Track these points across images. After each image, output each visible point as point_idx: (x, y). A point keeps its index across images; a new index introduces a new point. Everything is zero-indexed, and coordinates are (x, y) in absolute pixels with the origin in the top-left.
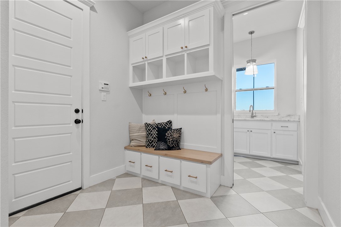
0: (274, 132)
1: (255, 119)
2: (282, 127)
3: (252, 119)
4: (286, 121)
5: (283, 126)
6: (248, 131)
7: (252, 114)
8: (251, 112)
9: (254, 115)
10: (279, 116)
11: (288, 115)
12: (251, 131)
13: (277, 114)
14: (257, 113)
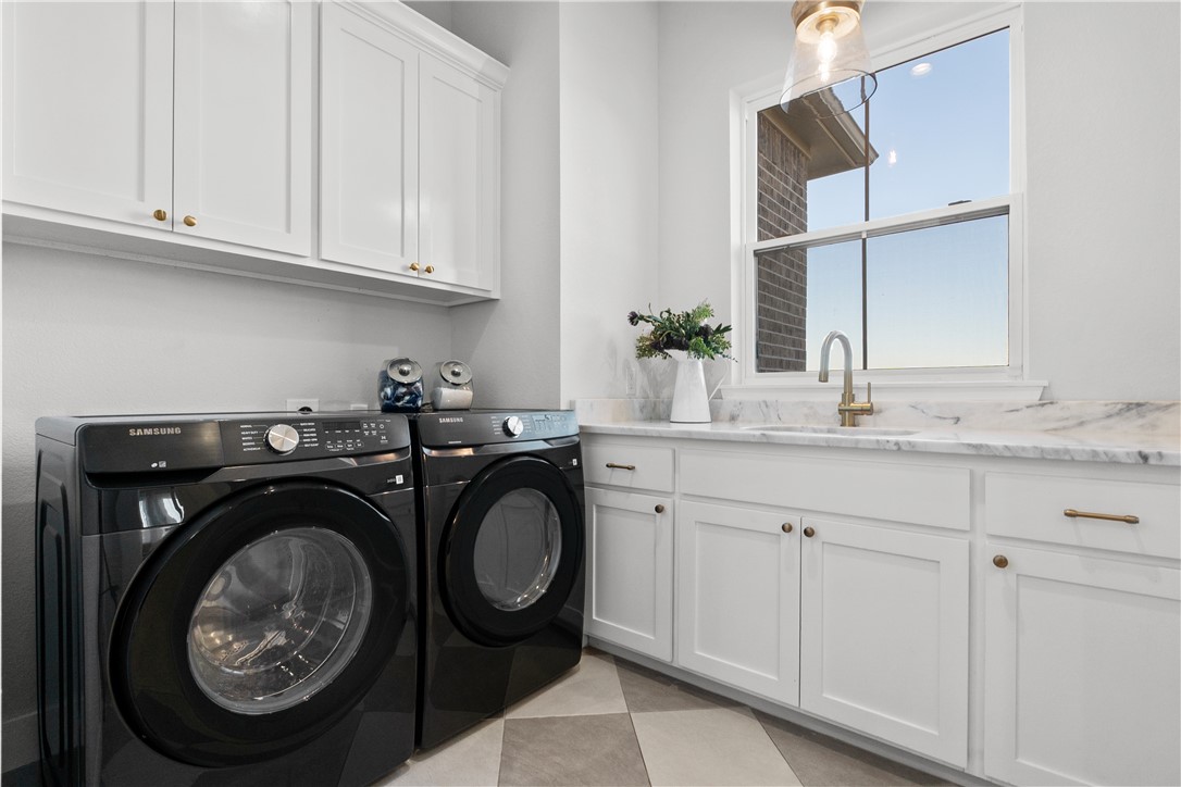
0: (1001, 562)
1: (867, 432)
2: (1071, 515)
3: (847, 435)
4: (1112, 463)
5: (1081, 509)
6: (787, 529)
7: (848, 393)
8: (837, 381)
9: (861, 401)
10: (1049, 410)
11: (1129, 407)
12: (809, 533)
13: (1035, 397)
14: (880, 389)
